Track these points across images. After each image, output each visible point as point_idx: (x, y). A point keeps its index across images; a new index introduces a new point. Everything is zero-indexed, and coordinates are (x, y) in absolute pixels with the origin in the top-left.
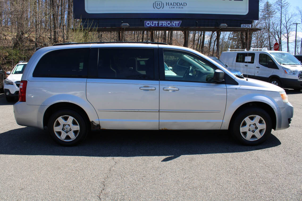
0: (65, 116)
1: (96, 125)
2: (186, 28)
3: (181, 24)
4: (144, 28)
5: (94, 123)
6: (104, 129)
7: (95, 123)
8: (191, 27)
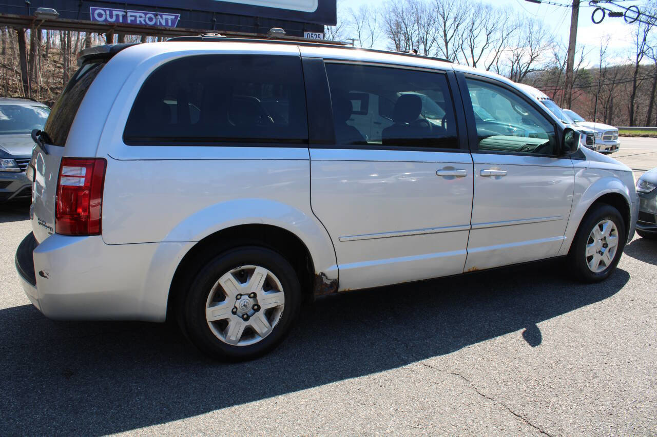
0: (244, 267)
1: (328, 282)
2: (197, 31)
3: (179, 21)
4: (88, 24)
5: (324, 278)
6: (347, 290)
7: (327, 278)
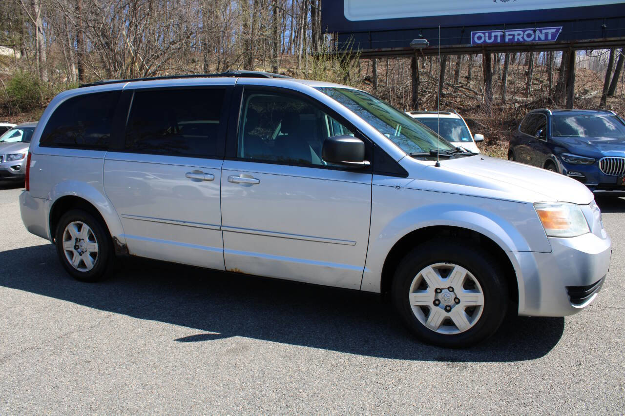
1: (121, 245)
3: (560, 33)
4: (469, 47)
5: (118, 242)
6: (134, 254)
8: (582, 40)
